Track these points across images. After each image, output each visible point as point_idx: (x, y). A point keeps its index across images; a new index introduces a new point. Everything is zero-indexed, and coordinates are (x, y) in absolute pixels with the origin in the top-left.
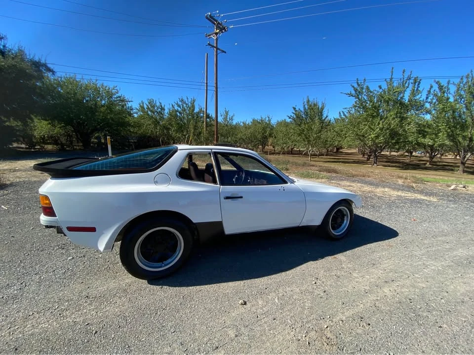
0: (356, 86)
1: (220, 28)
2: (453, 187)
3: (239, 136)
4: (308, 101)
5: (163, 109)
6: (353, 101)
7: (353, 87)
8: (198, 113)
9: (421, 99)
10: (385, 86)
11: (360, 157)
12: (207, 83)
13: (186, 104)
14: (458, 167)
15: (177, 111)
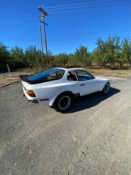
0: (98, 40)
1: (44, 14)
2: (130, 75)
3: (55, 61)
4: (81, 46)
5: (22, 50)
6: (97, 46)
7: (97, 40)
8: (38, 51)
9: (119, 45)
10: (108, 40)
11: (98, 66)
12: (41, 39)
13: (32, 48)
14: (129, 68)
15: (29, 51)
